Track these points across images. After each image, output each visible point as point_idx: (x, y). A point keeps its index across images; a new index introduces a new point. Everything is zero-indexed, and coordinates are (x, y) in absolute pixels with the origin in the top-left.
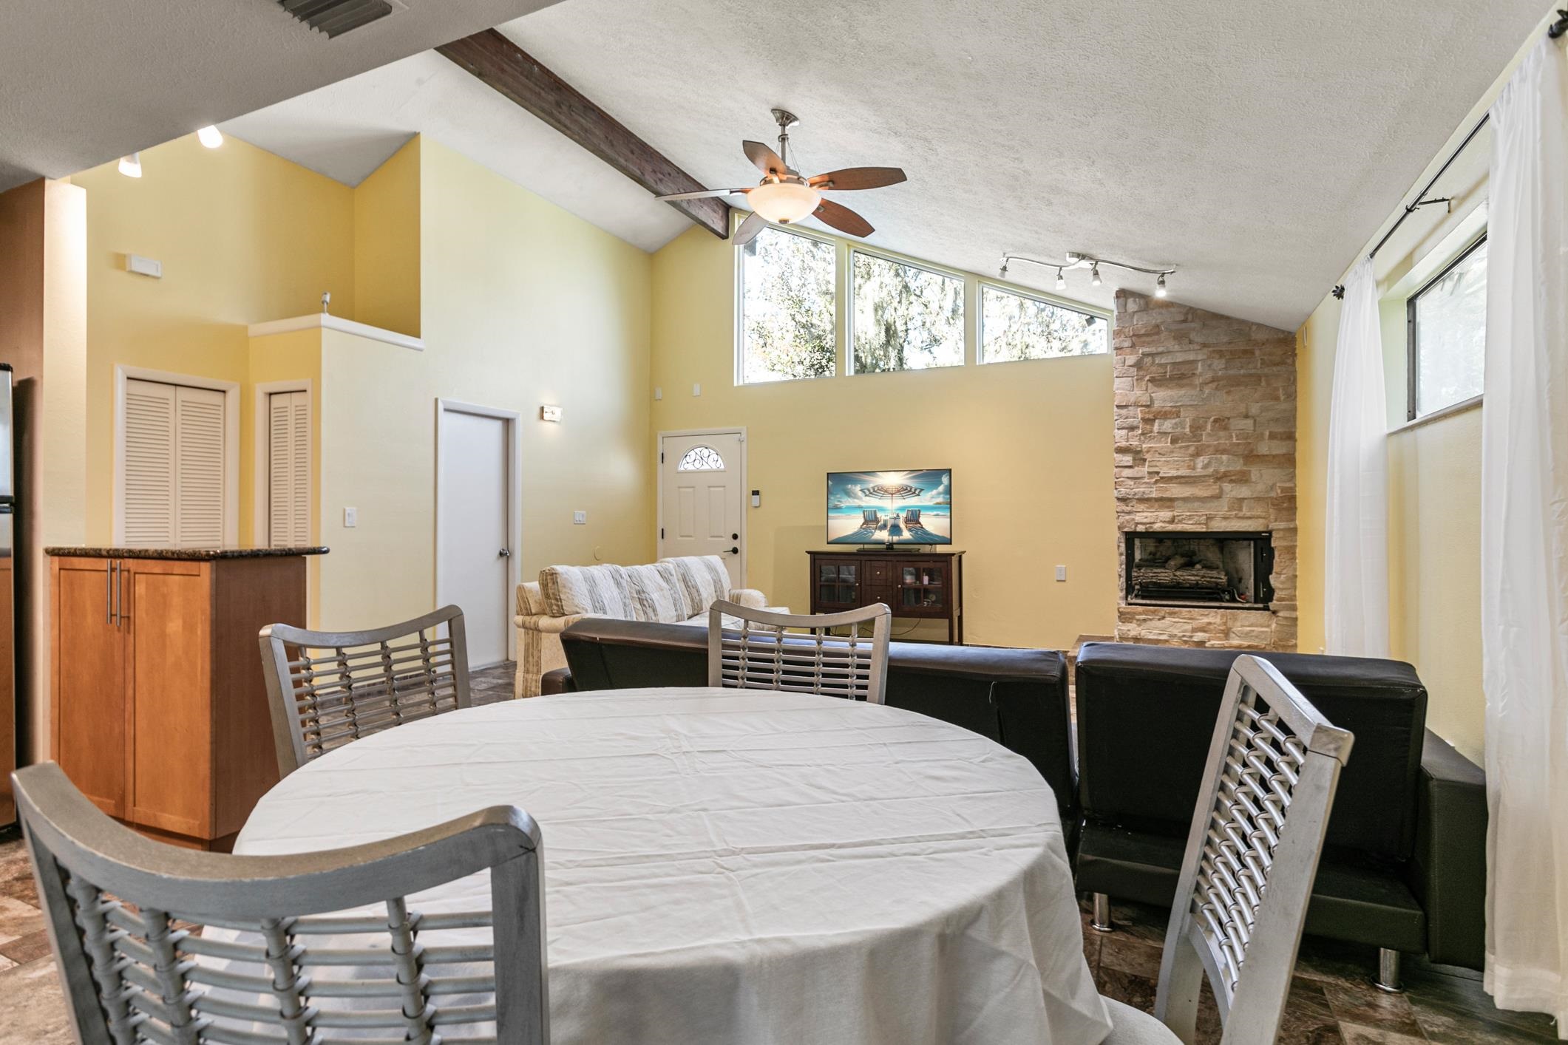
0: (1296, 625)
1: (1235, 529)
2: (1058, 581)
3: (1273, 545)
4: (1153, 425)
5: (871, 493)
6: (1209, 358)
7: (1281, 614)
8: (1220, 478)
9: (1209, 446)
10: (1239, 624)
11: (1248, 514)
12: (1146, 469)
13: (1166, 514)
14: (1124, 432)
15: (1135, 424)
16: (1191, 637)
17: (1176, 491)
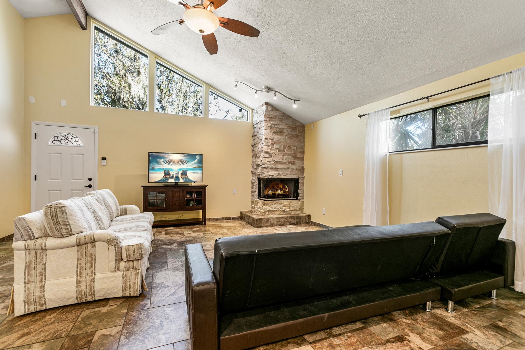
0: (303, 203)
1: (292, 177)
2: (234, 194)
3: (299, 182)
4: (274, 146)
5: (167, 163)
6: (287, 128)
7: (301, 200)
8: (289, 163)
9: (287, 153)
10: (292, 204)
11: (295, 173)
12: (272, 159)
13: (276, 173)
14: (267, 147)
15: (269, 145)
16: (282, 209)
17: (279, 166)
